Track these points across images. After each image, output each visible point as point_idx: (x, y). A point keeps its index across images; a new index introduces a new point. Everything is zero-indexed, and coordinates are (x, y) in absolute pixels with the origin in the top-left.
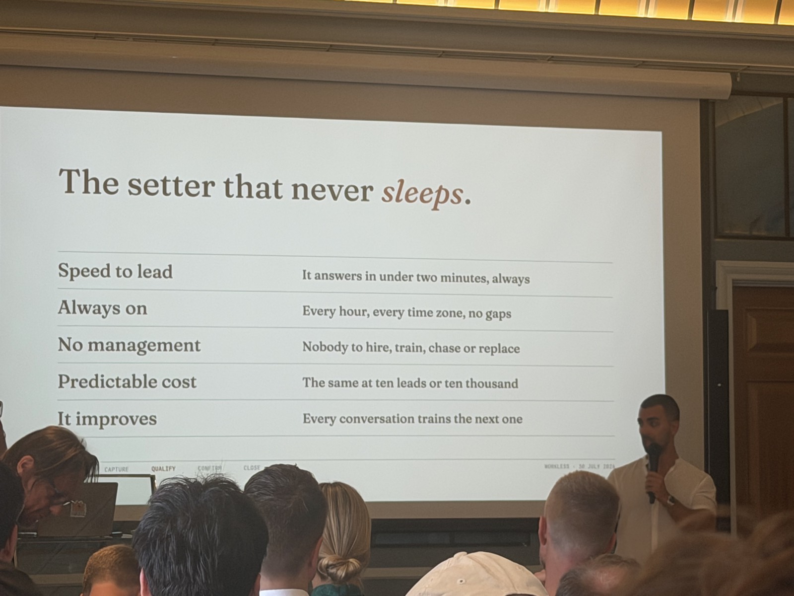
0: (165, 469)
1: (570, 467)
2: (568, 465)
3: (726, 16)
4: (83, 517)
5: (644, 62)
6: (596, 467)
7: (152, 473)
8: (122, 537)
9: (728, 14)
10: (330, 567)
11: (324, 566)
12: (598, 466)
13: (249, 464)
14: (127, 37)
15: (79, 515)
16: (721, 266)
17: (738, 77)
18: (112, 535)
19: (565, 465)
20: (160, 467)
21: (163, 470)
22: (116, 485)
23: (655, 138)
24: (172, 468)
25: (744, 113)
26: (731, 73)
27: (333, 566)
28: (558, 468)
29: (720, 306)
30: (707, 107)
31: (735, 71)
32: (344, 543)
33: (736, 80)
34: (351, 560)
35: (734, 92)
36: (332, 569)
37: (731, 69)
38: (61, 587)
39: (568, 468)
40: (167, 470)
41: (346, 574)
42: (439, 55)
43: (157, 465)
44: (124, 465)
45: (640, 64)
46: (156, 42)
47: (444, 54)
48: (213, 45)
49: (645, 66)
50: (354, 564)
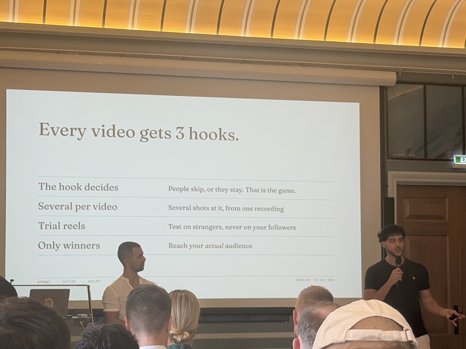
0: (95, 281)
1: (310, 280)
2: (309, 279)
5: (350, 66)
6: (324, 280)
7: (88, 284)
8: (72, 318)
9: (394, 41)
10: (174, 335)
11: (171, 334)
12: (325, 280)
14: (75, 53)
15: (49, 306)
16: (390, 174)
17: (400, 74)
18: (67, 317)
19: (307, 279)
20: (93, 281)
22: (69, 290)
23: (356, 106)
24: (99, 281)
25: (403, 93)
26: (396, 72)
27: (176, 335)
28: (304, 281)
29: (390, 196)
30: (383, 90)
31: (398, 71)
32: (182, 323)
33: (399, 75)
34: (185, 333)
35: (397, 82)
36: (175, 336)
37: (396, 70)
39: (309, 281)
41: (182, 339)
42: (241, 63)
43: (91, 279)
44: (74, 279)
45: (347, 67)
46: (90, 55)
47: (244, 62)
48: (121, 57)
49: (350, 68)
50: (187, 335)
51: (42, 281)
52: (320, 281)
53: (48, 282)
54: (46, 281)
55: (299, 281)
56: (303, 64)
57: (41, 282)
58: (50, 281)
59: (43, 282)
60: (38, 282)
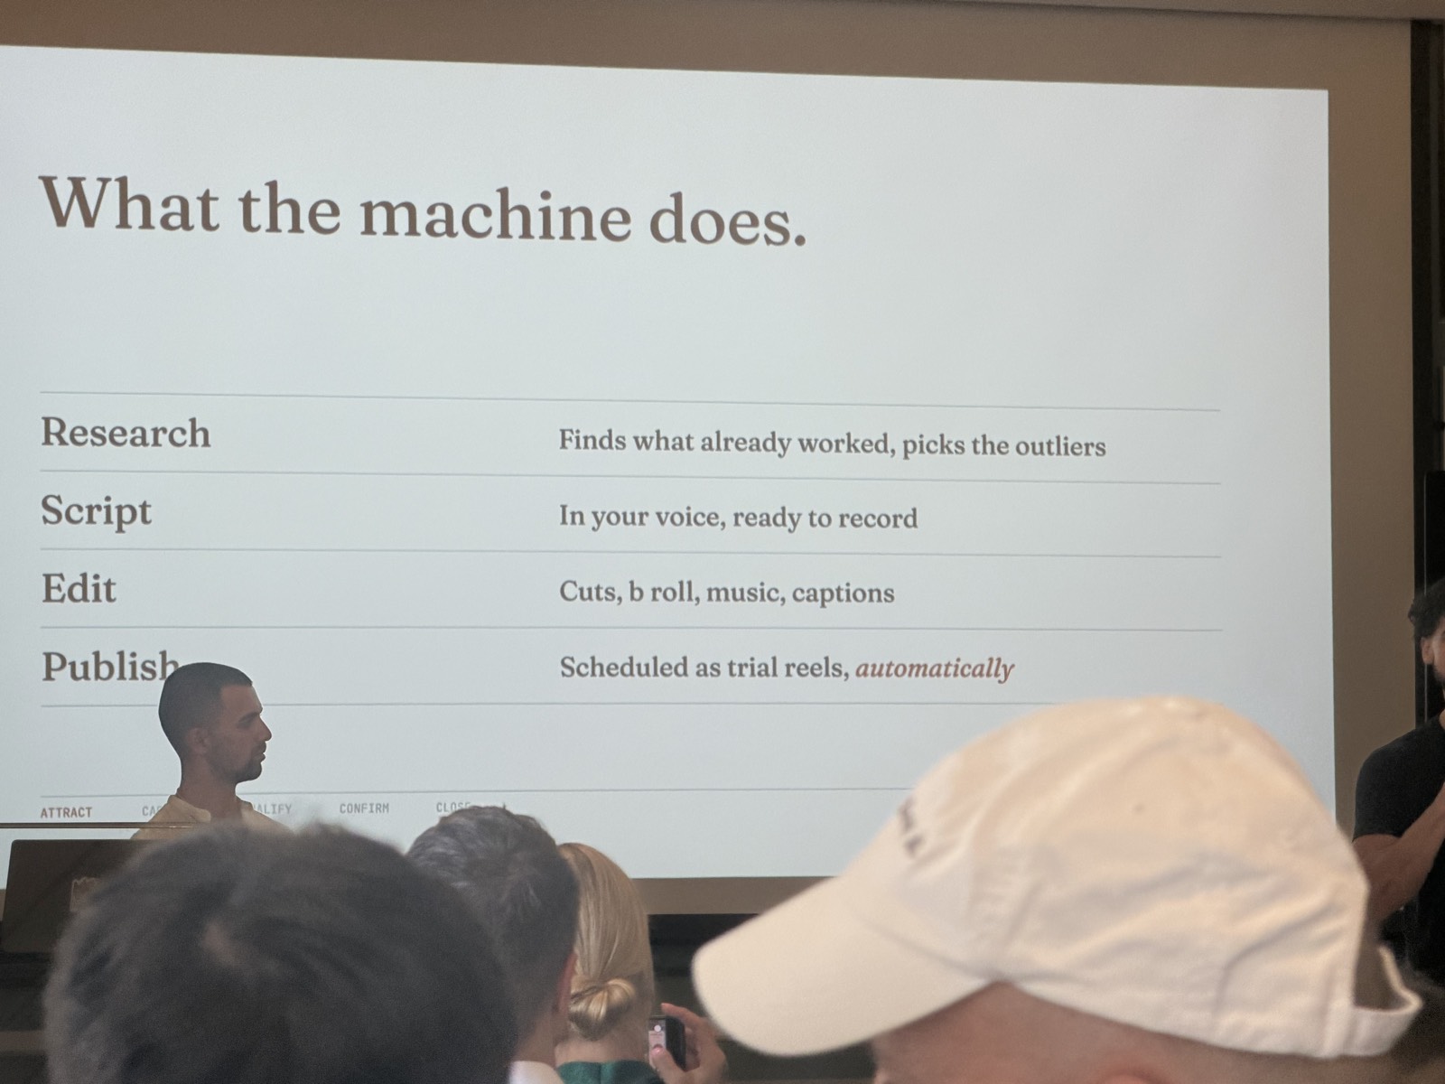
36: (576, 1003)
50: (621, 986)
51: (59, 809)
54: (74, 809)
57: (55, 812)
58: (89, 809)
59: (62, 812)
60: (44, 810)
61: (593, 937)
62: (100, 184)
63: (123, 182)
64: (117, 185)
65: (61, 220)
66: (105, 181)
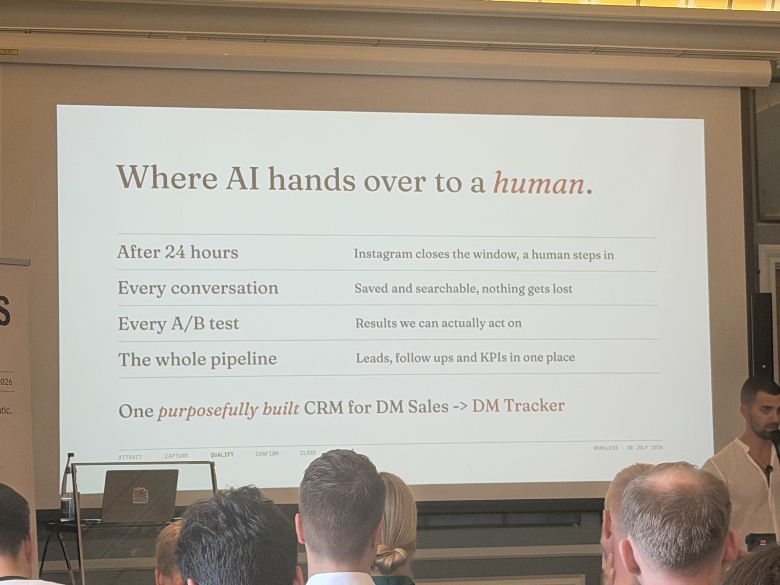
0: (224, 455)
1: (618, 447)
2: (616, 447)
3: (765, 5)
4: (145, 503)
5: (685, 51)
6: (644, 447)
7: (211, 461)
9: (767, 3)
12: (646, 447)
13: (305, 449)
14: (180, 36)
15: (142, 501)
16: (764, 250)
17: (778, 64)
19: (613, 447)
20: (219, 454)
21: (222, 456)
22: (176, 472)
23: (697, 126)
24: (230, 454)
26: (771, 61)
27: (381, 556)
28: (607, 449)
29: (763, 290)
30: (748, 94)
31: (775, 59)
32: (390, 533)
33: (776, 67)
34: (397, 550)
35: (775, 80)
36: (379, 559)
37: (771, 57)
38: (125, 571)
39: (617, 449)
40: (226, 456)
41: (393, 564)
42: (485, 50)
43: (216, 451)
44: (184, 452)
45: (680, 53)
46: (209, 40)
47: (490, 47)
48: (265, 42)
49: (685, 56)
50: (400, 553)
51: (127, 456)
52: (637, 449)
53: (138, 457)
54: (134, 456)
55: (598, 449)
56: (597, 50)
57: (125, 457)
58: (141, 456)
59: (128, 457)
60: (120, 456)
61: (391, 526)
62: (144, 168)
63: (154, 167)
64: (152, 168)
65: (127, 185)
66: (146, 167)
